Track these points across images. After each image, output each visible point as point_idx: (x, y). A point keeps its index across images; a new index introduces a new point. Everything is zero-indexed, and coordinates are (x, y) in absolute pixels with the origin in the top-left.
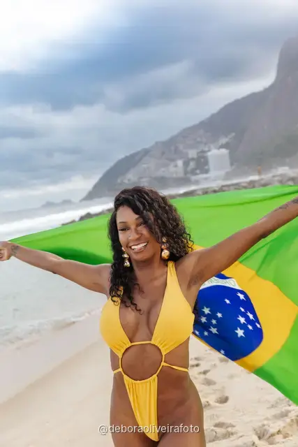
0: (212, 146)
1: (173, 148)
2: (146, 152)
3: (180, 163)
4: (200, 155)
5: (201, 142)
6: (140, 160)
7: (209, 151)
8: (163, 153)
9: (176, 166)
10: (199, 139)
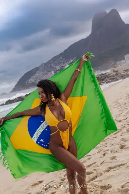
0: (66, 64)
1: (49, 66)
2: (37, 69)
3: (53, 72)
4: (61, 68)
5: (61, 62)
6: (35, 72)
7: (65, 66)
8: (45, 69)
9: (51, 74)
10: (60, 61)
